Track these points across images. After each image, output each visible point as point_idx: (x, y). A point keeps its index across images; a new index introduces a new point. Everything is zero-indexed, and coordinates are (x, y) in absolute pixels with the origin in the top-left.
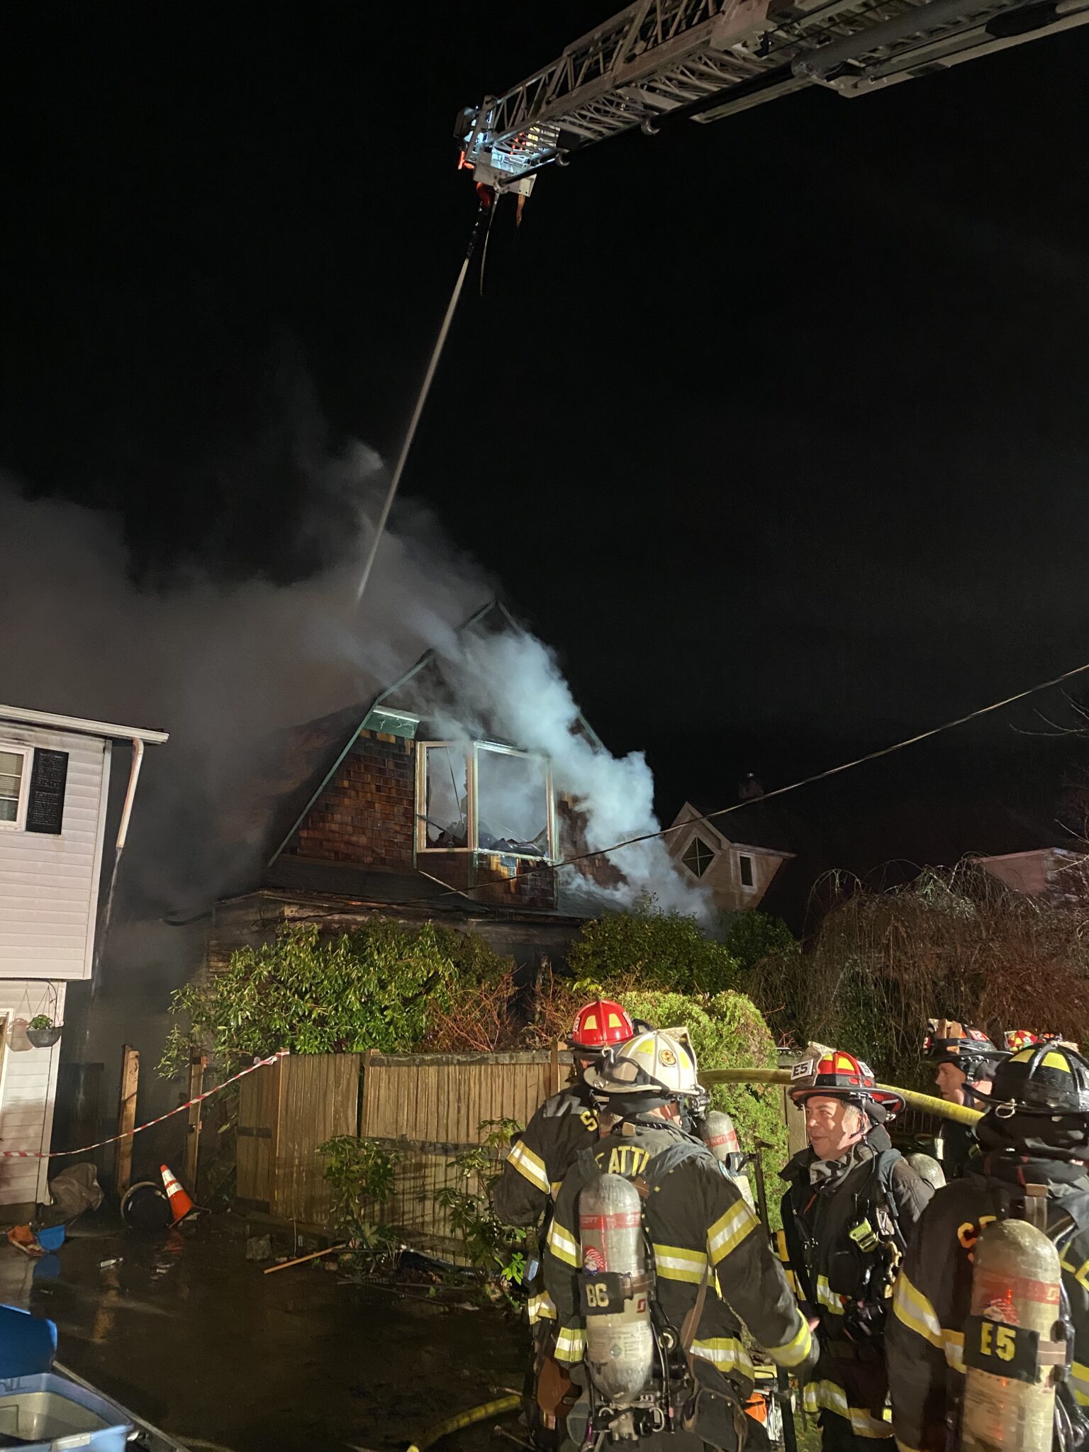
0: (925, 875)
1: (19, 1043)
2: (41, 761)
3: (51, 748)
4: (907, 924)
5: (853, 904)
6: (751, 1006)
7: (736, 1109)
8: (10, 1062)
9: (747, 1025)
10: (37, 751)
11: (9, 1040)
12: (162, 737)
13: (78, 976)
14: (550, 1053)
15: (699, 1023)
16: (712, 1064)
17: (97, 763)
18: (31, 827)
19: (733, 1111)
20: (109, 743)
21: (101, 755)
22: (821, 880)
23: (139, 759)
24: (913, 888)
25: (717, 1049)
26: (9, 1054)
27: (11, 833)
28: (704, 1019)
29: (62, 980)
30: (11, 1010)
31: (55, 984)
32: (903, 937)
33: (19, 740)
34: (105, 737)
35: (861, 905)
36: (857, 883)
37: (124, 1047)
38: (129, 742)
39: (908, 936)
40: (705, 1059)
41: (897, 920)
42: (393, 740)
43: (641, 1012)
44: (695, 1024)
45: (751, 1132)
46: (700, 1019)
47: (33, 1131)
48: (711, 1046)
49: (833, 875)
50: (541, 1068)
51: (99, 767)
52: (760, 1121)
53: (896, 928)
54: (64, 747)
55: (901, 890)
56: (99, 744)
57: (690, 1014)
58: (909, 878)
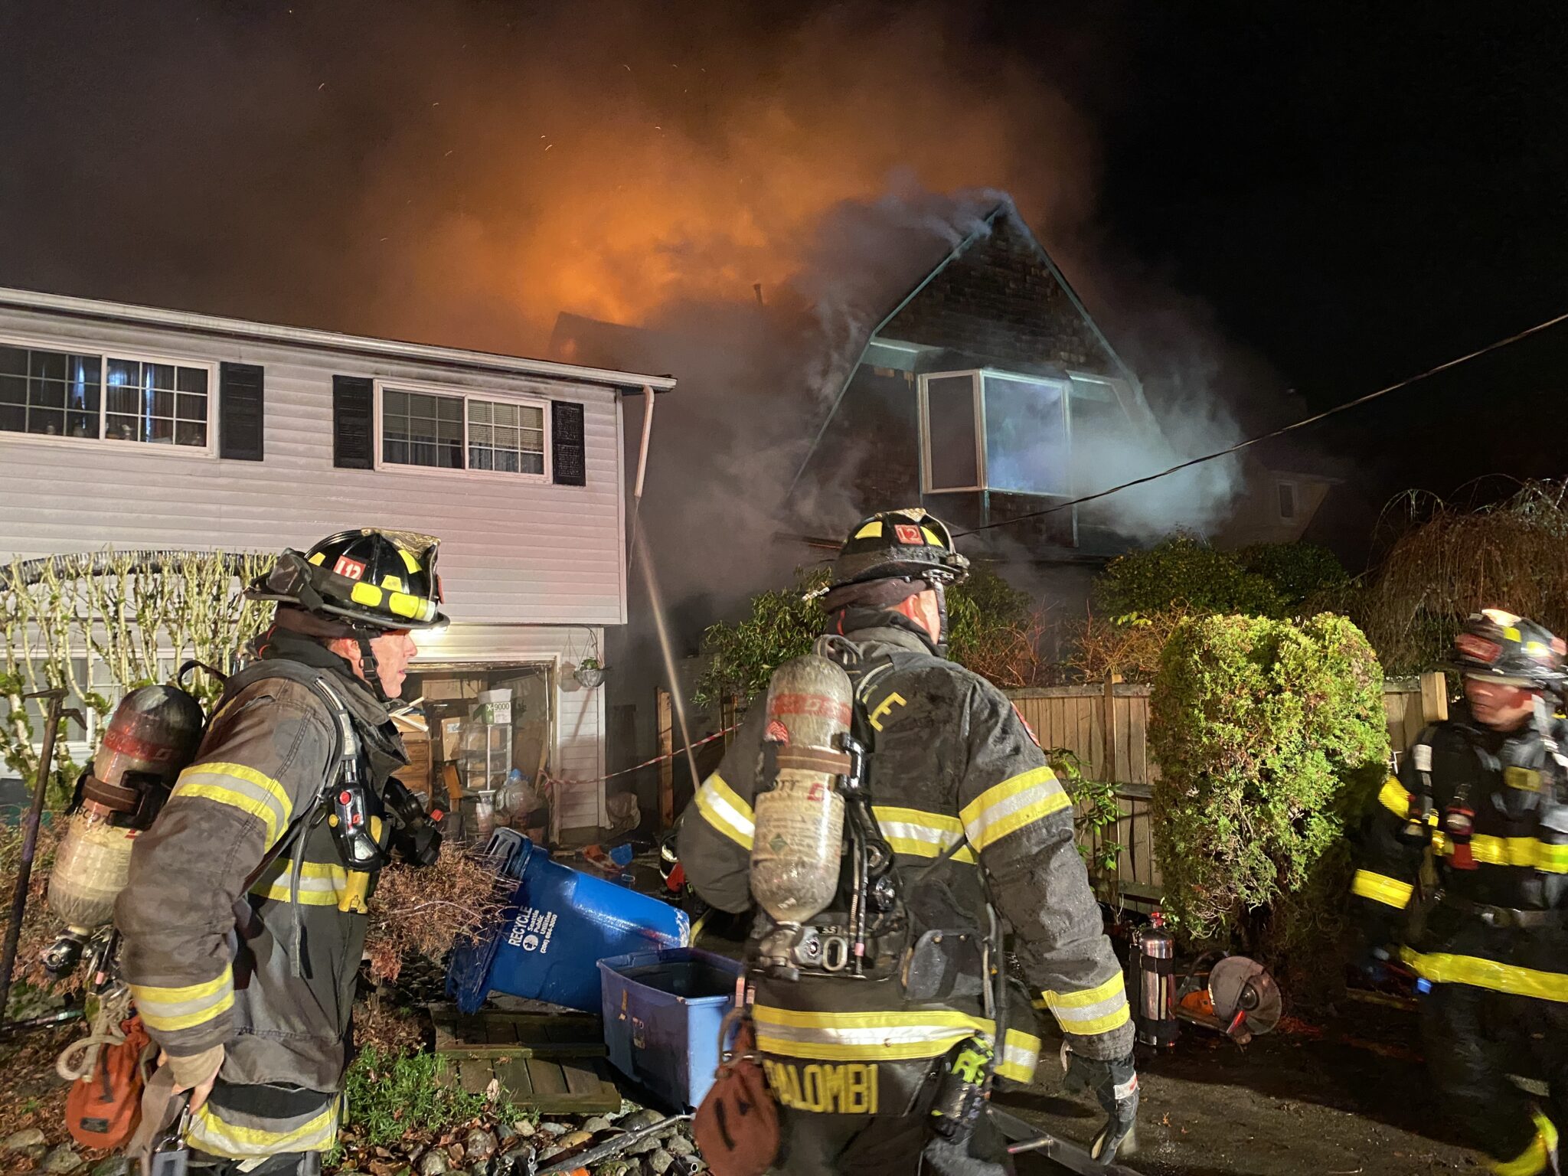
0: (1526, 491)
1: (568, 683)
2: (559, 413)
3: (568, 400)
4: (1502, 546)
5: (1434, 526)
6: (1353, 628)
7: (1342, 730)
8: (562, 701)
9: (1349, 646)
10: (554, 404)
11: (560, 681)
12: (670, 383)
13: (616, 622)
14: (1103, 686)
15: (1299, 644)
16: (1315, 685)
17: (609, 413)
18: (558, 479)
19: (1338, 733)
20: (619, 392)
21: (612, 405)
22: (1393, 502)
23: (651, 407)
24: (1509, 507)
25: (1320, 670)
26: (562, 696)
27: (540, 486)
28: (1304, 640)
29: (599, 626)
30: (559, 655)
31: (594, 629)
32: (1497, 563)
33: (536, 393)
34: (614, 386)
35: (1444, 527)
36: (1438, 504)
37: (656, 688)
38: (639, 390)
39: (1504, 561)
40: (1307, 681)
41: (1490, 542)
42: (891, 373)
43: (1232, 634)
44: (1294, 646)
45: (1357, 754)
46: (1300, 640)
47: (589, 763)
48: (1313, 668)
49: (1408, 497)
50: (1094, 702)
51: (612, 417)
52: (1367, 744)
53: (1489, 553)
54: (580, 398)
55: (1493, 511)
56: (609, 394)
57: (1287, 636)
58: (1506, 495)
